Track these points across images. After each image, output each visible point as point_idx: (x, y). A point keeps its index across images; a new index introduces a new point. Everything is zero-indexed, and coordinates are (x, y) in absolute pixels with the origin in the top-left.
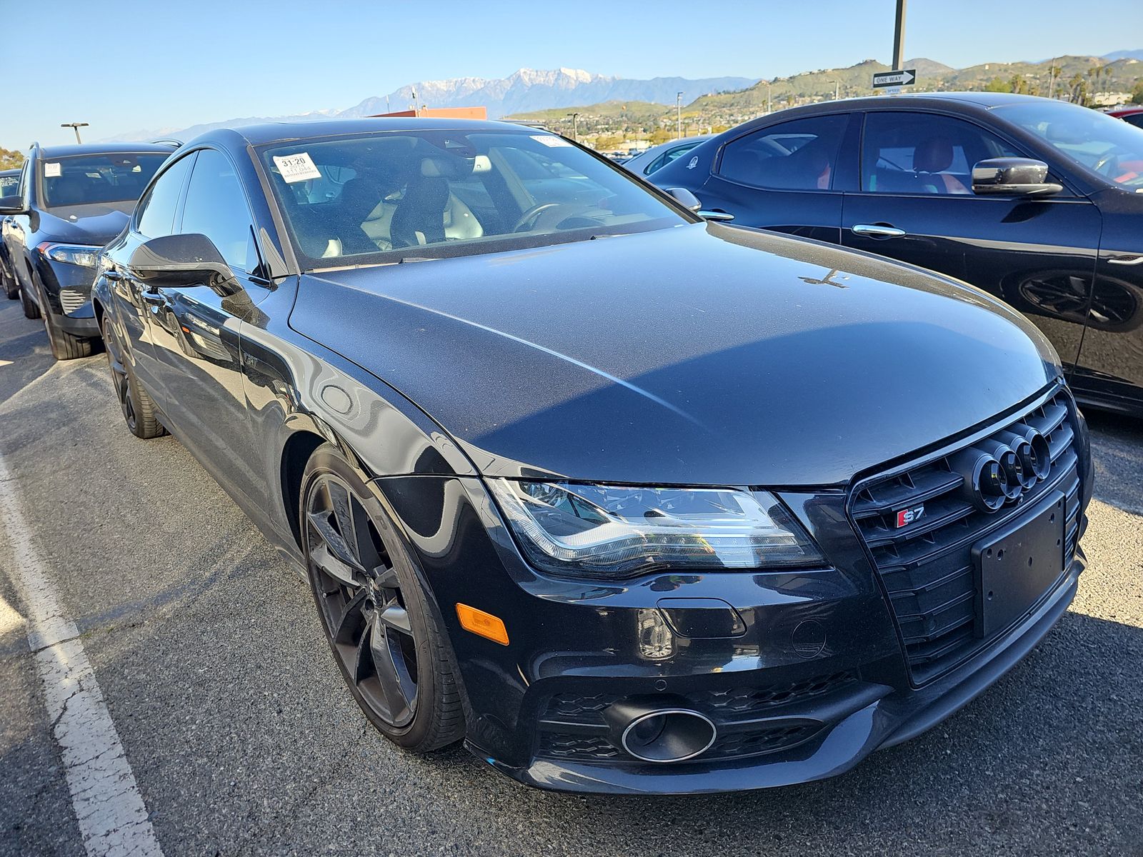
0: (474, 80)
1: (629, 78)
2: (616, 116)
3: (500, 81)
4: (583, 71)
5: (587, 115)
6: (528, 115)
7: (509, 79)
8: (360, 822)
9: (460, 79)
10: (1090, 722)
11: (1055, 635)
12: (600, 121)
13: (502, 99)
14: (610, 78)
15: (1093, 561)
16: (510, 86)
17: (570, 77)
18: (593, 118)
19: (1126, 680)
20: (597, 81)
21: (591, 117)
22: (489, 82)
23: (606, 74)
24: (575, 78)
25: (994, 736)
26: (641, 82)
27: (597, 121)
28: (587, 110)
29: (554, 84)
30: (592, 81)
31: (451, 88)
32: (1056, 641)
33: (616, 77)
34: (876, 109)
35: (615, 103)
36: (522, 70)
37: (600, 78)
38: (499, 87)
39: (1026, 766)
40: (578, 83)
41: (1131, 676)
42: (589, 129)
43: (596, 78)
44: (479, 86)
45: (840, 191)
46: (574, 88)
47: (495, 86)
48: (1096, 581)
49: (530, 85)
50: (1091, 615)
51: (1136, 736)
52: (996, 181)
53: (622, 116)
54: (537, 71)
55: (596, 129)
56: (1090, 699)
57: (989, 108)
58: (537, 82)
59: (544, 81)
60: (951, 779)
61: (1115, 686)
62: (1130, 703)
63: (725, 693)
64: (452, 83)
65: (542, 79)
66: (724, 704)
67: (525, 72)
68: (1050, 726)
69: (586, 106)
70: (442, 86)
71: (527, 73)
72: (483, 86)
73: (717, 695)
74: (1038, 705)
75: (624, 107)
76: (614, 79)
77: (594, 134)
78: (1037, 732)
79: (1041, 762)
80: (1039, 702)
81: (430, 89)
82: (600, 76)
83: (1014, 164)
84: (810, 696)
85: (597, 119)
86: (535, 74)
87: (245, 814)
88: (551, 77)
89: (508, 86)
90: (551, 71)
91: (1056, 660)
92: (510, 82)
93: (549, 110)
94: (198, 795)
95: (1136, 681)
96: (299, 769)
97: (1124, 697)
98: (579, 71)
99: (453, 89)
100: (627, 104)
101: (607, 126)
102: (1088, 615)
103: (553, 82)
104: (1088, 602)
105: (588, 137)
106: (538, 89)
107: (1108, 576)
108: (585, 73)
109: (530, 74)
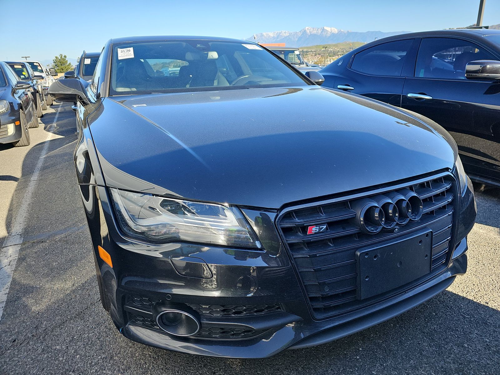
0: (285, 32)
1: (355, 31)
2: (347, 48)
3: (296, 32)
4: (334, 28)
5: (334, 48)
6: (307, 48)
7: (300, 32)
8: (75, 338)
9: (279, 32)
10: (445, 356)
11: (449, 307)
12: (340, 51)
13: (297, 40)
14: (346, 31)
15: (490, 272)
16: (301, 34)
17: (328, 31)
18: (337, 49)
19: (477, 338)
20: (340, 34)
21: (336, 49)
22: (292, 33)
23: (344, 30)
24: (330, 32)
25: (387, 354)
26: (361, 33)
27: (338, 51)
28: (334, 45)
29: (320, 34)
30: (338, 33)
31: (275, 36)
32: (448, 310)
33: (349, 31)
34: (428, 36)
35: (348, 43)
36: (307, 28)
37: (342, 31)
38: (296, 35)
39: (396, 373)
40: (331, 33)
41: (481, 336)
42: (334, 54)
43: (340, 31)
44: (287, 35)
45: (404, 77)
46: (329, 36)
47: (294, 34)
48: (487, 283)
49: (309, 34)
50: (475, 300)
51: (468, 369)
52: (479, 72)
53: (350, 49)
54: (313, 28)
55: (338, 54)
56: (451, 344)
57: (484, 36)
58: (313, 33)
59: (316, 33)
60: (352, 372)
61: (469, 340)
62: (473, 350)
63: (208, 307)
64: (275, 34)
65: (315, 32)
66: (208, 312)
67: (308, 29)
68: (421, 354)
69: (334, 44)
70: (271, 35)
71: (309, 29)
72: (289, 35)
73: (203, 307)
74: (420, 342)
75: (351, 45)
76: (348, 32)
77: (337, 56)
78: (412, 356)
79: (406, 373)
80: (421, 341)
81: (266, 36)
82: (342, 30)
83: (488, 63)
84: (254, 315)
85: (338, 50)
86: (312, 29)
87: (35, 326)
88: (319, 31)
89: (300, 35)
90: (320, 28)
91: (442, 320)
92: (301, 33)
93: (317, 46)
94: (23, 315)
95: (483, 339)
96: (66, 311)
97: (471, 346)
98: (332, 28)
99: (276, 36)
100: (353, 43)
101: (343, 53)
102: (473, 300)
103: (320, 33)
104: (477, 294)
105: (333, 58)
106: (313, 36)
107: (495, 282)
108: (335, 29)
109: (310, 30)
